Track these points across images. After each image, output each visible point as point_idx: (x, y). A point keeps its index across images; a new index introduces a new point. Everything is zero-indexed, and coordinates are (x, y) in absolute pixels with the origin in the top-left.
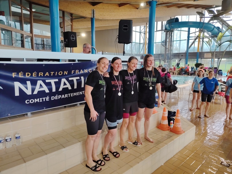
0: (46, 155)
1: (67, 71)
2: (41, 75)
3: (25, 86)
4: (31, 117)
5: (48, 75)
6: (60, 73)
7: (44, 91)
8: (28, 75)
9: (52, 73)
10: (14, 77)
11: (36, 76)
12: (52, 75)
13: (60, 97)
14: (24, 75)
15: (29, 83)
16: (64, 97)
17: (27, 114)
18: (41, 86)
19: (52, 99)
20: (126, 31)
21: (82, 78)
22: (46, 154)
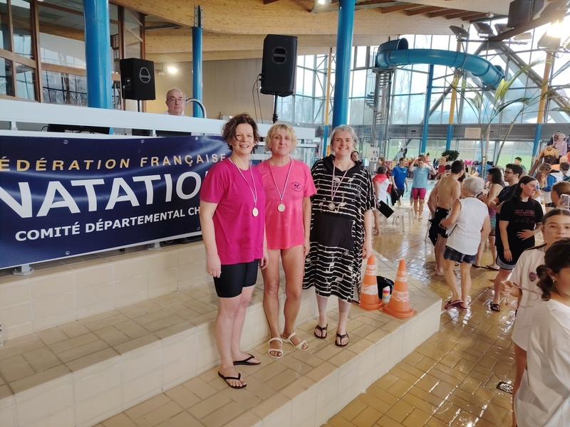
0: (70, 374)
1: (128, 160)
2: (58, 168)
3: (16, 194)
4: (31, 276)
5: (78, 168)
6: (110, 164)
7: (67, 209)
8: (23, 165)
9: (88, 162)
11: (45, 169)
12: (88, 168)
13: (108, 224)
14: (13, 165)
15: (24, 187)
16: (120, 227)
17: (19, 269)
18: (57, 197)
19: (87, 231)
20: (280, 63)
21: (168, 177)
22: (71, 371)
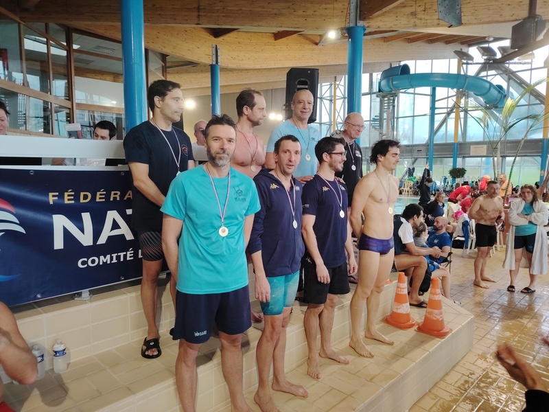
3: (80, 224)
4: (91, 301)
7: (123, 236)
10: (51, 203)
11: (104, 200)
15: (86, 217)
17: (80, 295)
18: (114, 225)
